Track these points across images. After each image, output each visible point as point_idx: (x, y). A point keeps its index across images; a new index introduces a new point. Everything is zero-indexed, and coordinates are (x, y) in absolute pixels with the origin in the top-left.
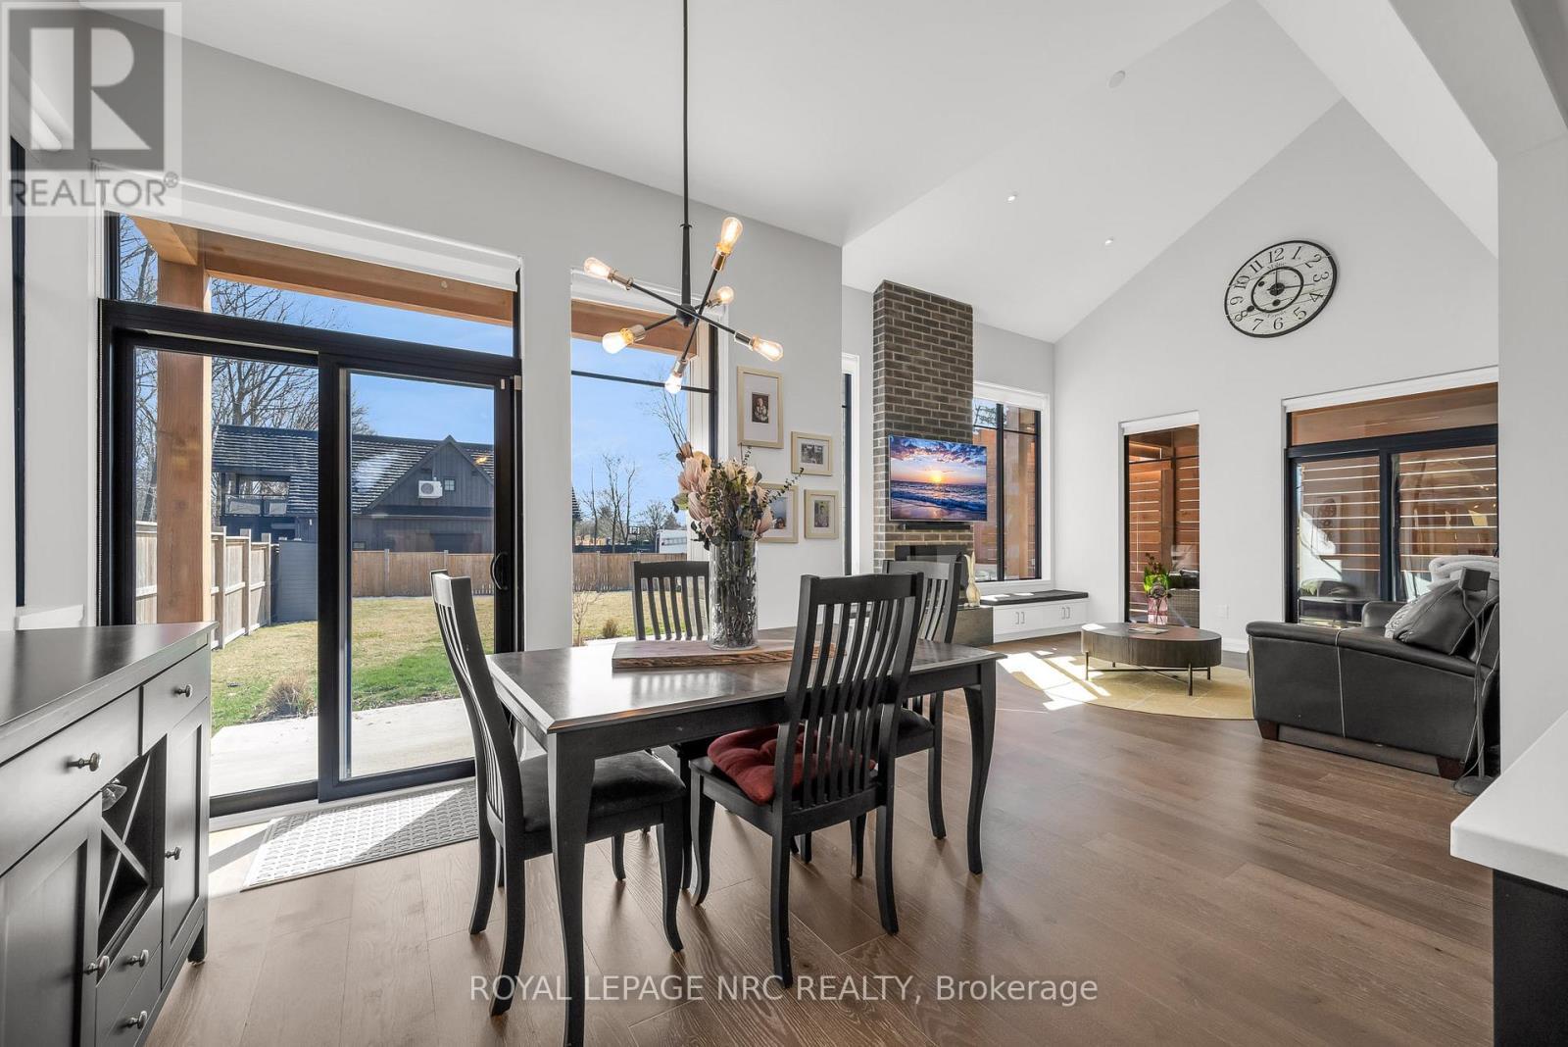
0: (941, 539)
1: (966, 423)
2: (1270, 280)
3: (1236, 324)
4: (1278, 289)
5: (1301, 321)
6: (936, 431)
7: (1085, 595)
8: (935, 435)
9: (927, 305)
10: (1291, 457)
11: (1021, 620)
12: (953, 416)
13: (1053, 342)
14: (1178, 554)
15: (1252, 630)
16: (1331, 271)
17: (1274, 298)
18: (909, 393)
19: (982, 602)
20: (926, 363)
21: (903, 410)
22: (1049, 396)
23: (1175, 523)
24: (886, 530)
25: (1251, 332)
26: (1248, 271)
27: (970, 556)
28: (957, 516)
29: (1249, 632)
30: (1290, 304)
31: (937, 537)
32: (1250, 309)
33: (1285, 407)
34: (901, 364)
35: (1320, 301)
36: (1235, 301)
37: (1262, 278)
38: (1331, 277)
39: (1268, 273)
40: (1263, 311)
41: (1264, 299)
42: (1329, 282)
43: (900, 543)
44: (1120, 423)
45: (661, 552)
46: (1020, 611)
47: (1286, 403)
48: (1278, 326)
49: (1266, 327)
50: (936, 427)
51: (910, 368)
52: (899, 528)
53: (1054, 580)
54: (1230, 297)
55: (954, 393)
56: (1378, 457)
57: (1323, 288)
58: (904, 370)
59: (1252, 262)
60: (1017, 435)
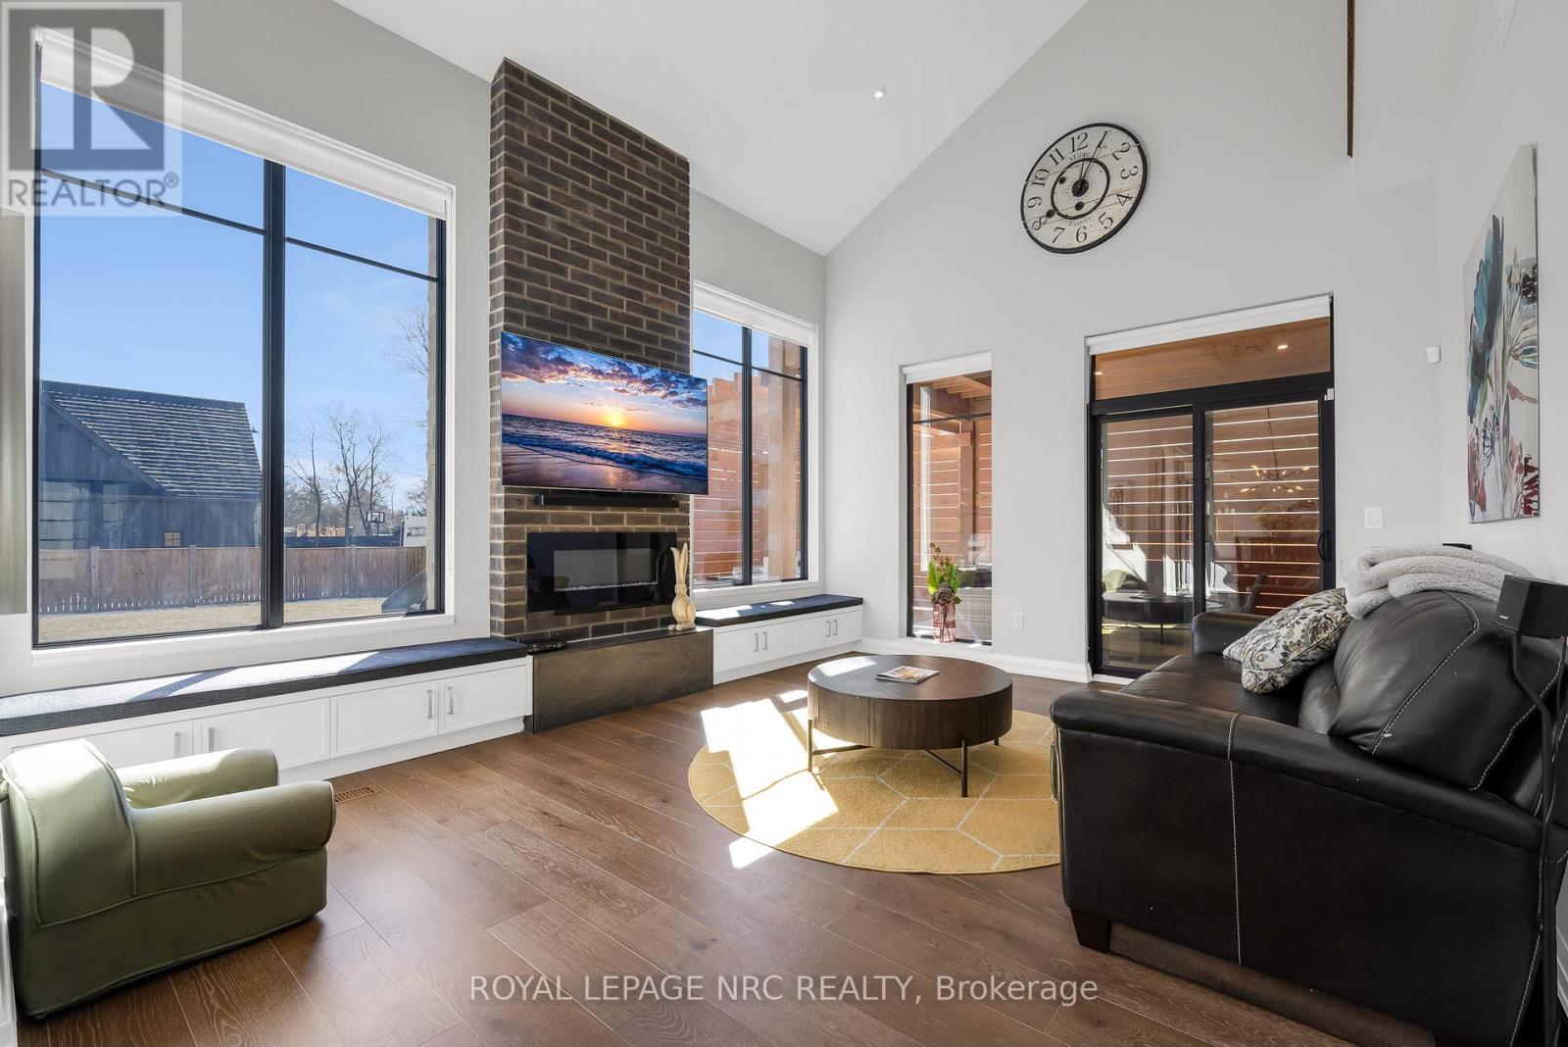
0: (627, 521)
1: (676, 339)
2: (1073, 176)
3: (1035, 234)
4: (1081, 188)
5: (1108, 231)
6: (615, 343)
7: (859, 602)
8: (613, 350)
9: (598, 131)
10: (1096, 414)
11: (761, 645)
12: (650, 325)
13: (823, 255)
14: (977, 544)
15: (1061, 714)
16: (1140, 165)
17: (1077, 200)
18: (562, 271)
19: (699, 621)
20: (594, 226)
21: (547, 297)
22: (817, 327)
23: (975, 508)
24: (506, 506)
25: (1050, 244)
26: (1047, 163)
27: (680, 549)
28: (655, 482)
29: (1055, 719)
30: (1095, 208)
31: (619, 519)
32: (1049, 214)
33: (1089, 348)
34: (544, 217)
35: (1129, 205)
36: (1032, 202)
37: (1063, 173)
38: (1141, 173)
39: (1069, 166)
40: (1065, 217)
41: (1066, 201)
42: (1138, 179)
43: (539, 528)
44: (901, 367)
45: (405, 545)
46: (760, 631)
47: (1090, 341)
48: (1081, 237)
49: (1067, 240)
50: (618, 337)
51: (562, 227)
52: (536, 502)
53: (825, 581)
54: (1026, 198)
55: (654, 288)
56: (1191, 416)
57: (1132, 186)
58: (549, 228)
59: (1052, 151)
60: (779, 379)
